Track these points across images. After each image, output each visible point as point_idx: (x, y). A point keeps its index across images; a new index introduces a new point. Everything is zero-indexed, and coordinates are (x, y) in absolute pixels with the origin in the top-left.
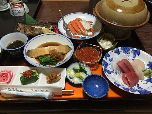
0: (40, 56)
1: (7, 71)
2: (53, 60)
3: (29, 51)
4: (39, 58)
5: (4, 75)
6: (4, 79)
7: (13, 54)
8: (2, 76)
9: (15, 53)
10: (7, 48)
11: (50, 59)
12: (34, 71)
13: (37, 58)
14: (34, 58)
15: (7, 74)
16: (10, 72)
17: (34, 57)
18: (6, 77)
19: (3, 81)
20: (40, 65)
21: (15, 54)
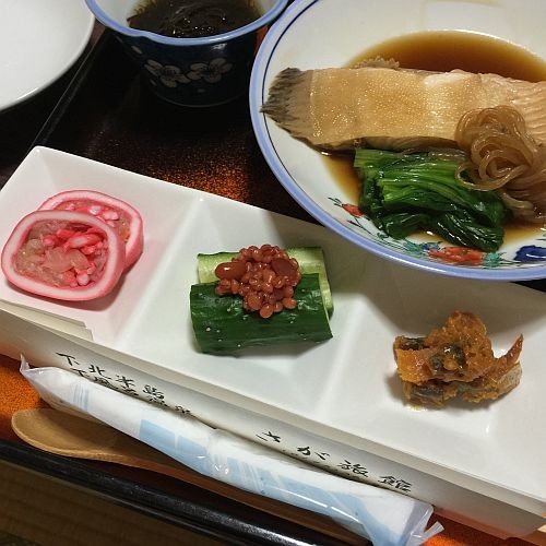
0: (367, 144)
1: (106, 207)
2: (480, 207)
3: (290, 79)
4: (363, 159)
5: (80, 240)
6: (72, 270)
7: (169, 74)
8: (60, 241)
9: (185, 72)
10: (135, 22)
11: (458, 189)
12: (304, 261)
13: (342, 155)
14: (319, 148)
15: (102, 237)
16: (123, 220)
17: (319, 137)
18: (90, 257)
19: (64, 285)
20: (363, 220)
21: (184, 80)
